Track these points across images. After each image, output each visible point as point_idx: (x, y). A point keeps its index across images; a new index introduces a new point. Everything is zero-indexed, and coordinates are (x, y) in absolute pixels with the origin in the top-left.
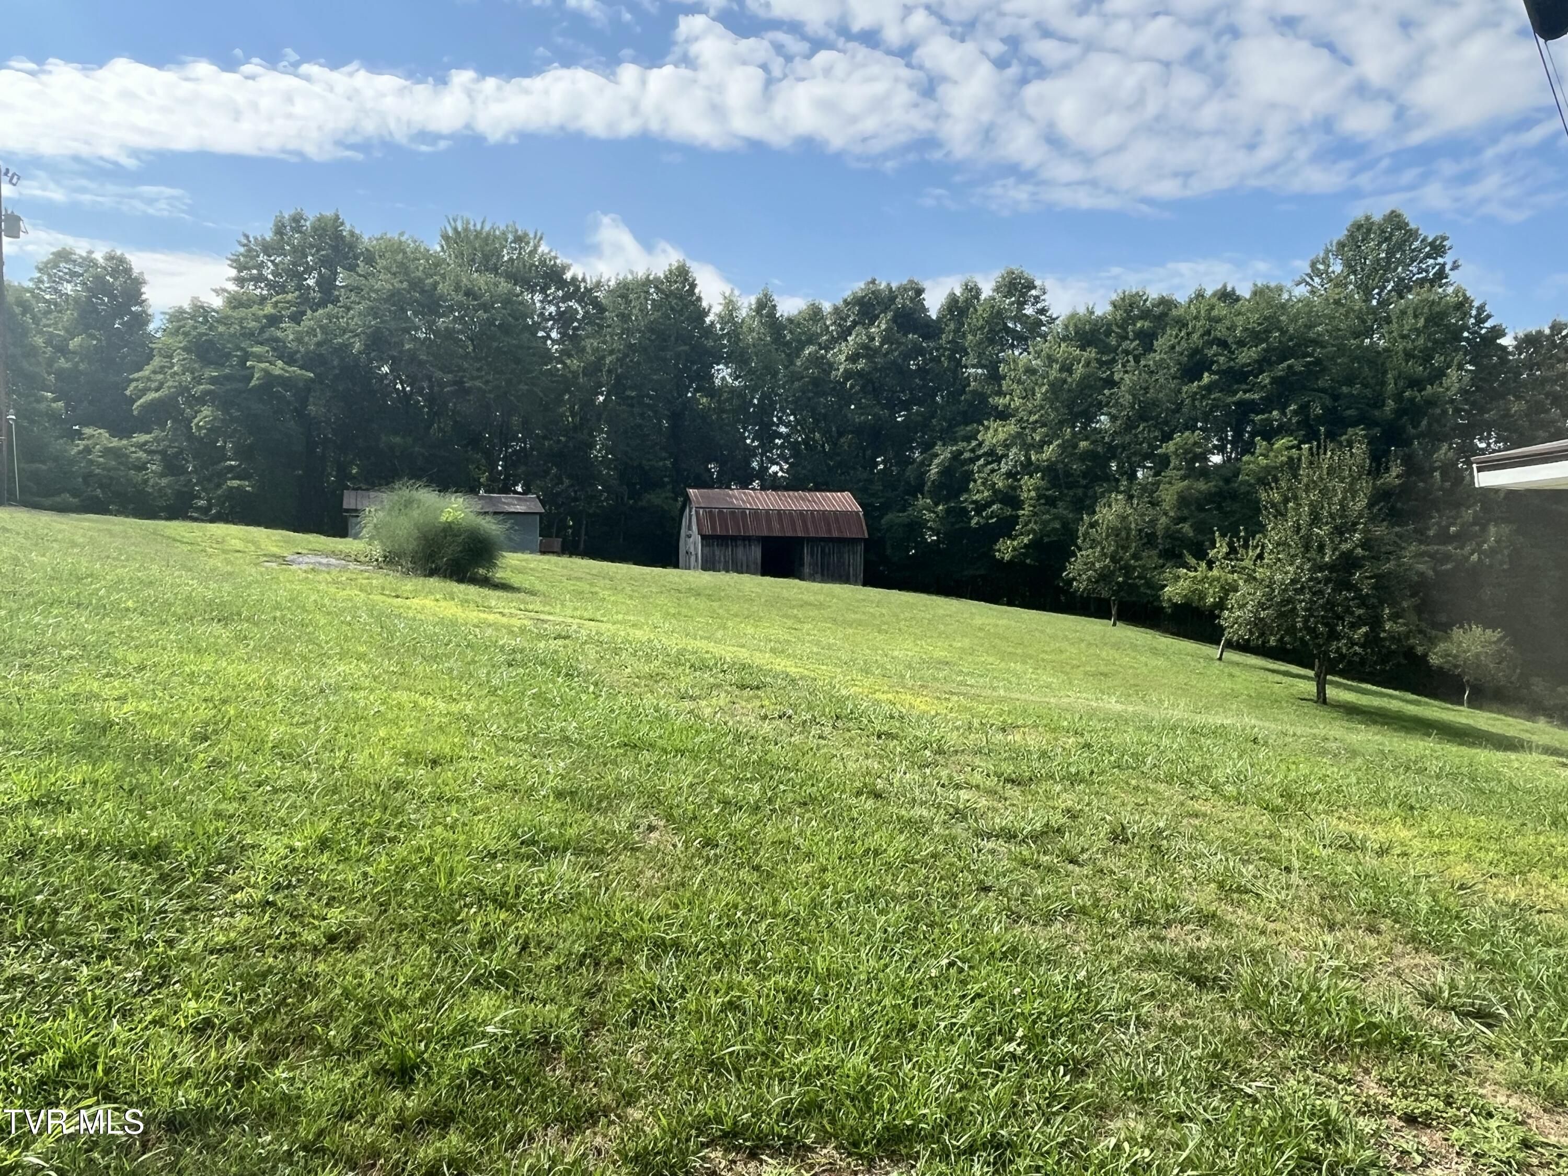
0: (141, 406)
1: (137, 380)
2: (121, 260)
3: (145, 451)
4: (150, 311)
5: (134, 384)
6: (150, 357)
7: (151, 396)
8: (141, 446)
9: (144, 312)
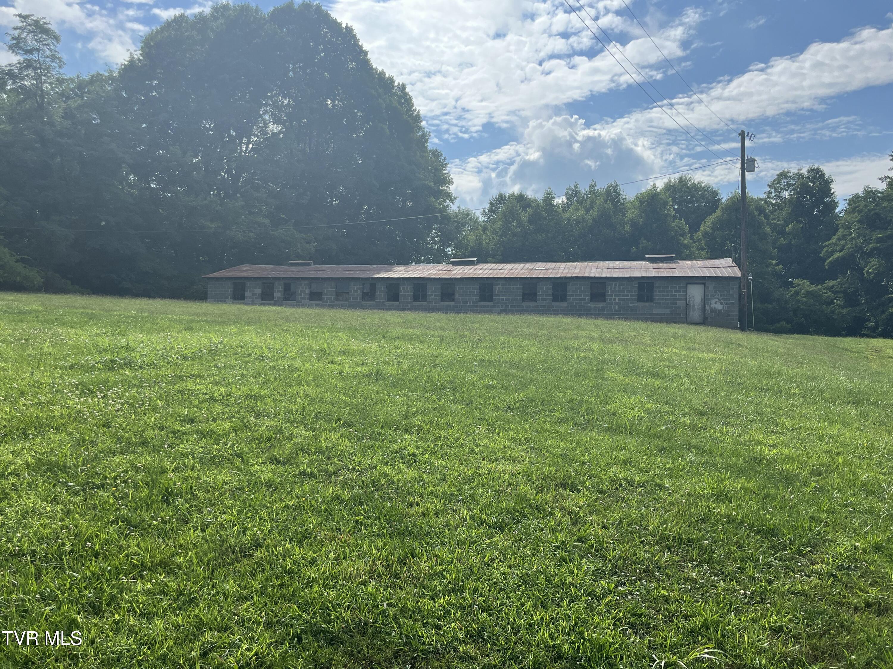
0: (830, 262)
1: (828, 246)
2: (818, 171)
3: (833, 292)
4: (836, 200)
5: (825, 249)
6: (836, 230)
7: (837, 255)
8: (830, 289)
9: (834, 201)
